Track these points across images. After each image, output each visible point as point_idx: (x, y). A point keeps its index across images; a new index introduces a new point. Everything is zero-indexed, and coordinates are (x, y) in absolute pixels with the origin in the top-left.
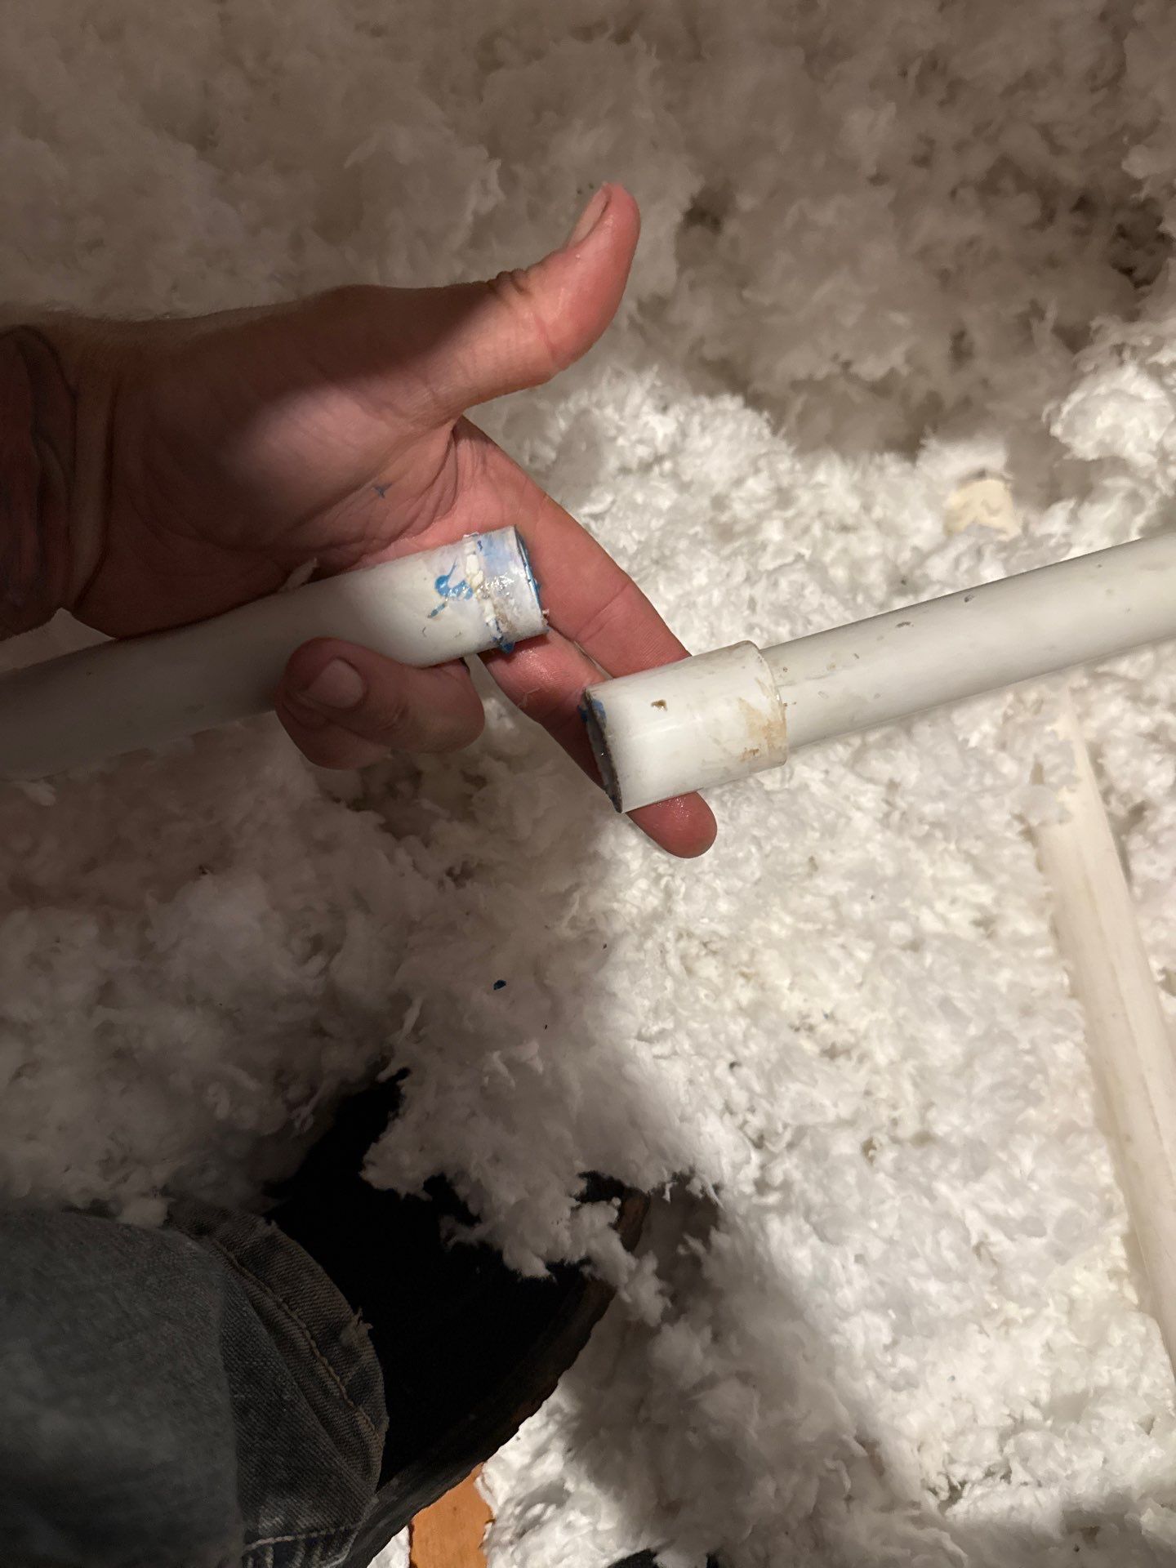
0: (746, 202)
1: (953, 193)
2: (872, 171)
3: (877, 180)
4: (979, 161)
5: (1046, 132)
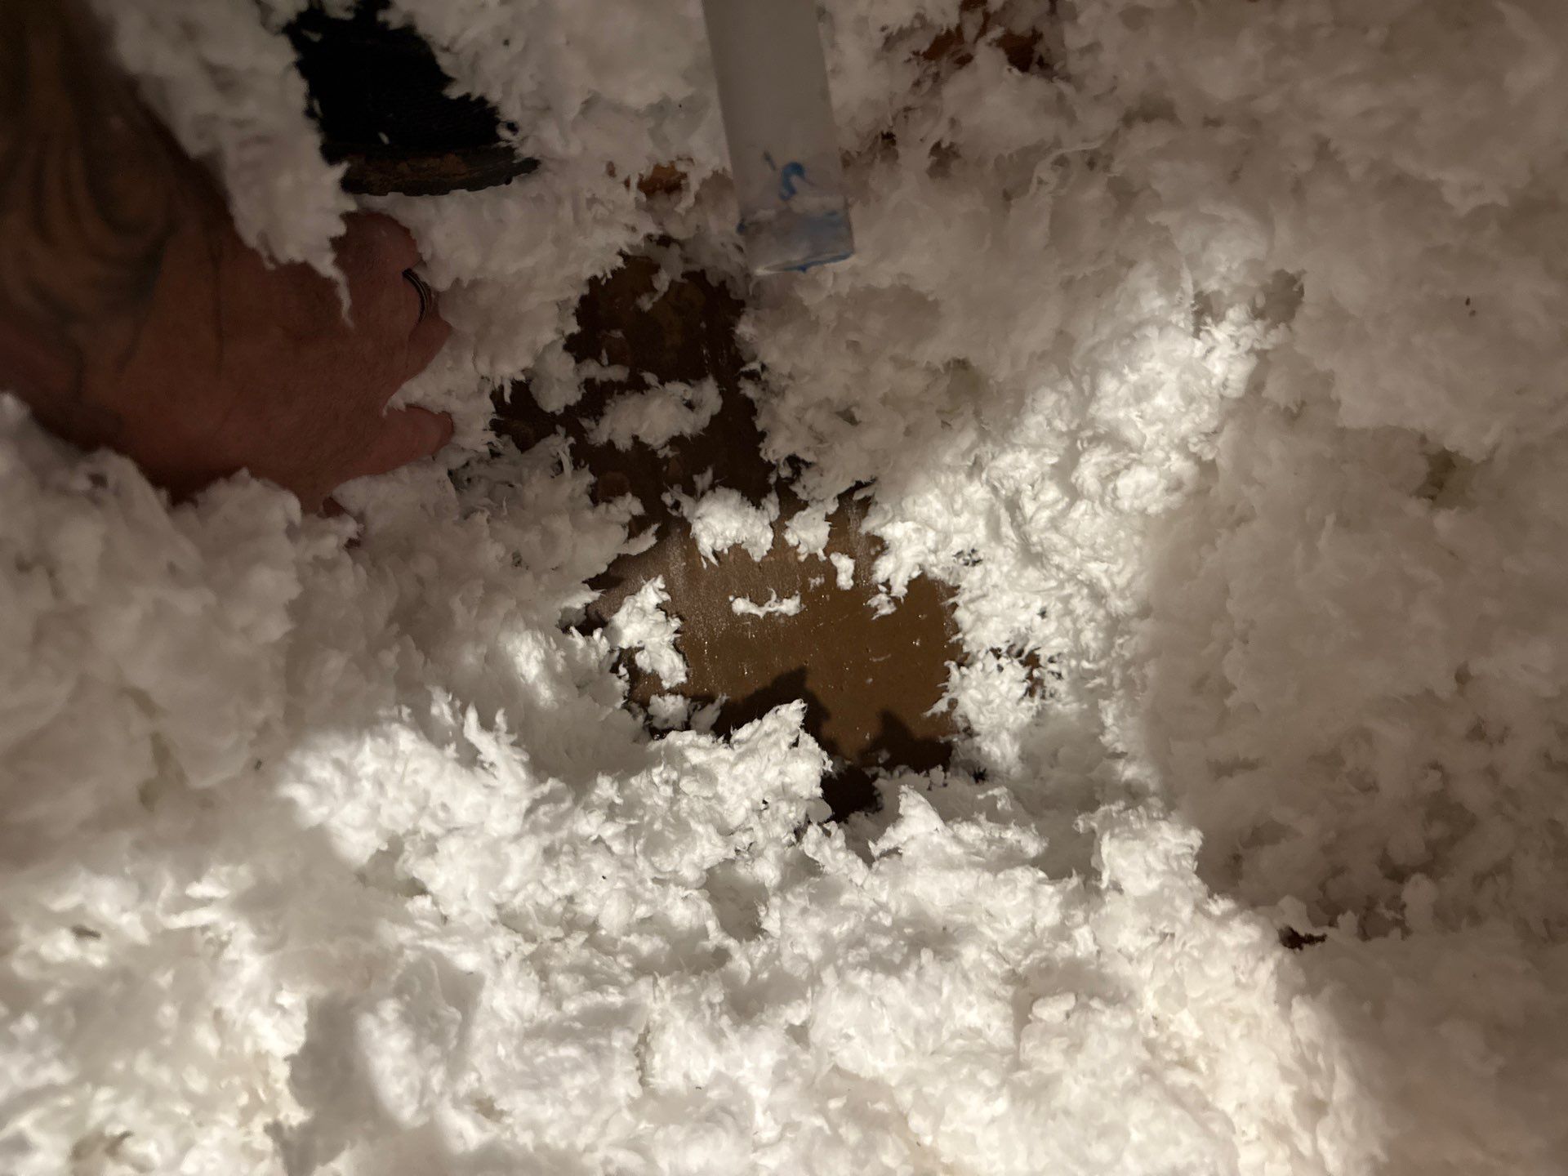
0: (1444, 521)
1: (1436, 766)
2: (1474, 669)
3: (1462, 677)
4: (1473, 794)
5: (1503, 868)
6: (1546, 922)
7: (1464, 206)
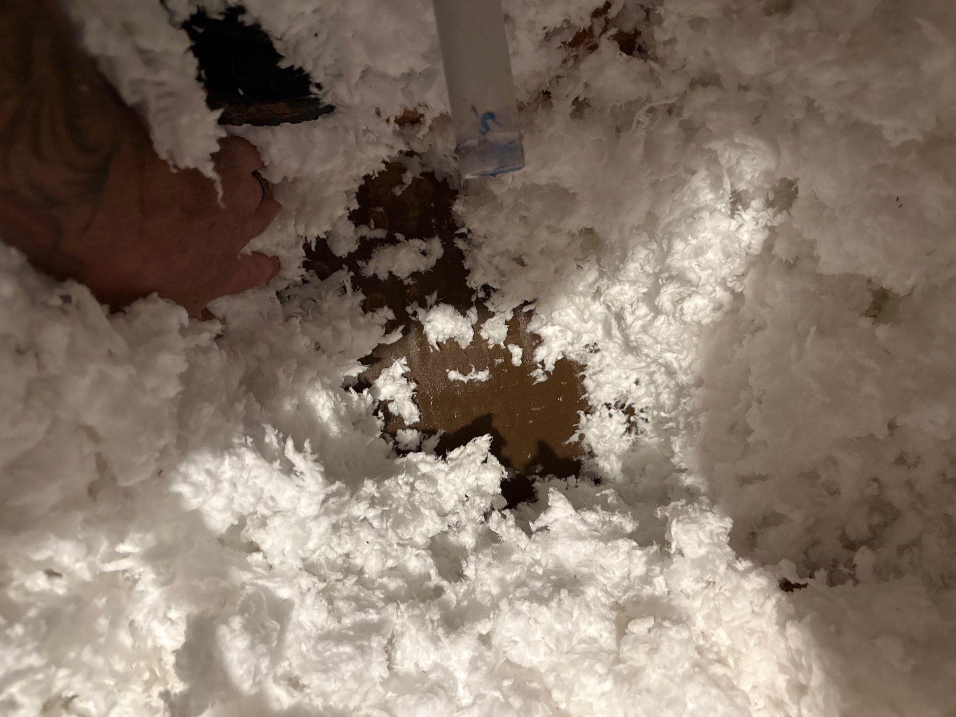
6: (942, 576)
7: (896, 141)
